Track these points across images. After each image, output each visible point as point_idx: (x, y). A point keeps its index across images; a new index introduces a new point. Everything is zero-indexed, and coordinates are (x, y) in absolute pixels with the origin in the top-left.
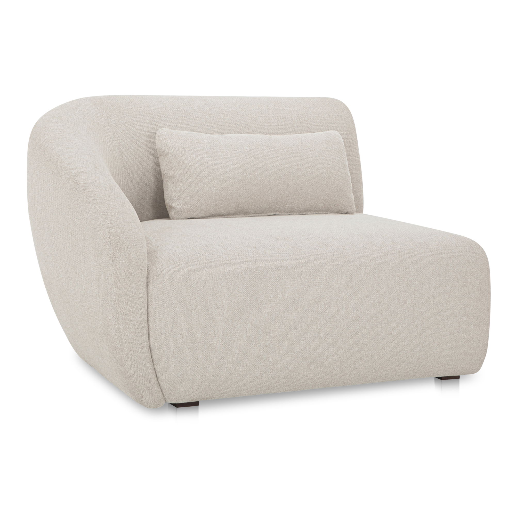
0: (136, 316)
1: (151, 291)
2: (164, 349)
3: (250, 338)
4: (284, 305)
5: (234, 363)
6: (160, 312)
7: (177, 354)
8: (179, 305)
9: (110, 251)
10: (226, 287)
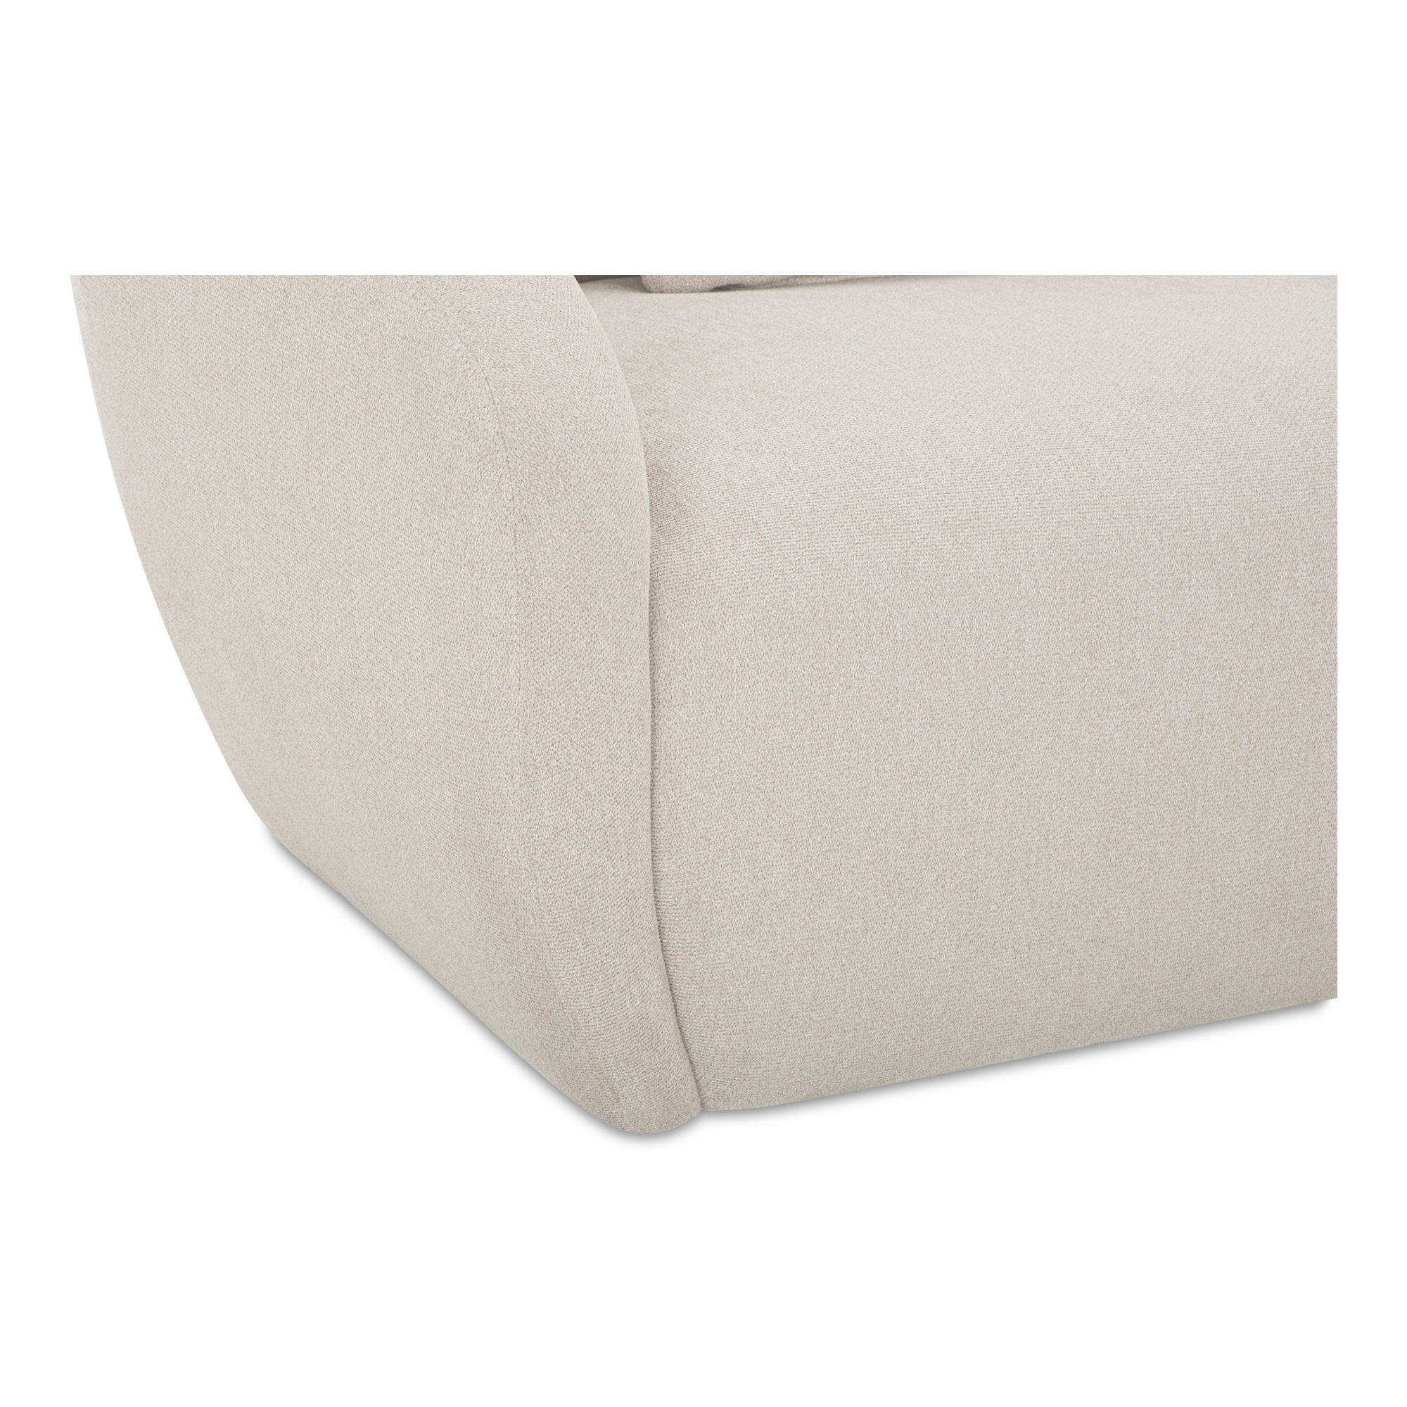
0: (608, 776)
1: (668, 661)
2: (714, 905)
3: (1051, 837)
4: (1189, 693)
5: (982, 943)
6: (703, 751)
7: (765, 922)
8: (782, 716)
9: (504, 495)
10: (968, 631)
